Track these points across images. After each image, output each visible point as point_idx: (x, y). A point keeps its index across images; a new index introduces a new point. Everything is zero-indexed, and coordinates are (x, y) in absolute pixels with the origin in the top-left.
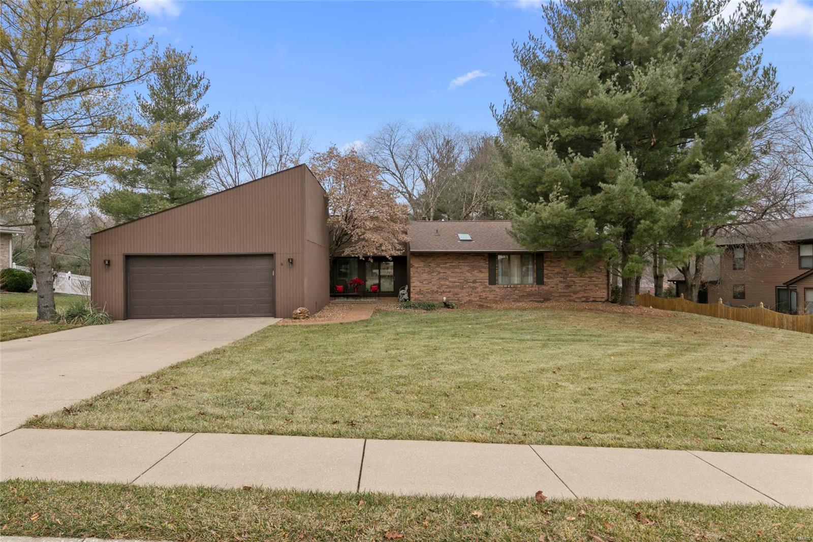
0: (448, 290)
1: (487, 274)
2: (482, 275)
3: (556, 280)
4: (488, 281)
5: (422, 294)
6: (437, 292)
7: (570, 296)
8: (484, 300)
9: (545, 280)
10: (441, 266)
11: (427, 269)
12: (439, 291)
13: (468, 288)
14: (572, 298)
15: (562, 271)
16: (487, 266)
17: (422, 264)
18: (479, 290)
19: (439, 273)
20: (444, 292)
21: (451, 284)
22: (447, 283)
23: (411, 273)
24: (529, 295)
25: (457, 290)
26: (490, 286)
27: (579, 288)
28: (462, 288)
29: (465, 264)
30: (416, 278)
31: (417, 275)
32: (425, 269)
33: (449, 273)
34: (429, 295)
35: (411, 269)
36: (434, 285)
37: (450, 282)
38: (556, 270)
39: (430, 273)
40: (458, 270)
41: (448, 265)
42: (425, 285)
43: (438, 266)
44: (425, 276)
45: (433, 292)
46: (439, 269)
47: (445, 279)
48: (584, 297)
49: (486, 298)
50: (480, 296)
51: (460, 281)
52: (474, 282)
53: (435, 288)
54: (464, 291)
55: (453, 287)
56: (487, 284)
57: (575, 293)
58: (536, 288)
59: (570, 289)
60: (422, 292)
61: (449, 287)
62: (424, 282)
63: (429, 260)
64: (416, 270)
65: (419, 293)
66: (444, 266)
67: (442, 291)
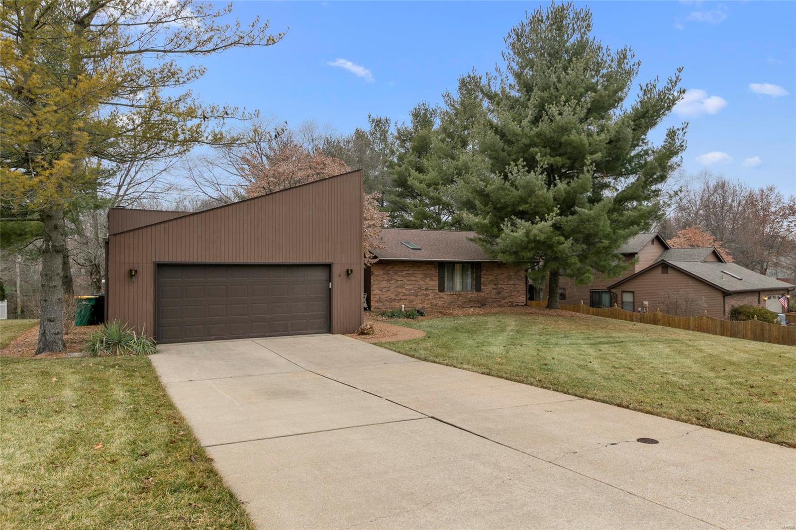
0: (404, 298)
1: (438, 282)
2: (433, 283)
3: (490, 287)
4: (437, 288)
5: (382, 302)
6: (395, 300)
7: (500, 301)
8: (434, 307)
9: (482, 287)
10: (399, 274)
11: (386, 277)
13: (421, 295)
14: (502, 303)
15: (494, 279)
16: (437, 274)
17: (381, 272)
18: (430, 297)
19: (397, 281)
20: (401, 300)
21: (407, 292)
22: (404, 291)
23: (372, 281)
24: (470, 301)
25: (412, 298)
26: (440, 293)
27: (507, 295)
28: (417, 296)
29: (419, 272)
30: (376, 286)
31: (376, 283)
32: (385, 276)
33: (405, 280)
34: (388, 303)
35: (372, 277)
36: (392, 293)
37: (406, 290)
38: (491, 278)
39: (389, 281)
40: (413, 278)
41: (405, 272)
42: (384, 293)
43: (396, 274)
44: (385, 284)
45: (391, 300)
46: (396, 277)
47: (402, 287)
48: (510, 302)
49: (436, 305)
50: (431, 303)
51: (415, 289)
52: (427, 289)
53: (393, 296)
54: (418, 298)
55: (410, 295)
56: (437, 291)
57: (504, 298)
58: (475, 294)
59: (500, 295)
60: (381, 300)
61: (405, 295)
62: (384, 290)
63: (388, 268)
64: (376, 278)
65: (379, 301)
66: (401, 274)
67: (399, 298)
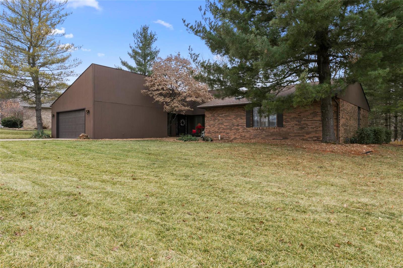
0: (223, 131)
1: (245, 120)
2: (242, 121)
3: (293, 123)
4: (245, 125)
5: (210, 133)
6: (218, 132)
7: (304, 136)
8: (243, 138)
9: (284, 123)
10: (220, 116)
12: (219, 131)
13: (234, 130)
14: (305, 138)
15: (297, 116)
16: (245, 114)
17: (210, 115)
18: (240, 131)
19: (219, 120)
21: (225, 127)
22: (223, 126)
23: (205, 121)
24: (272, 134)
25: (228, 131)
26: (247, 128)
27: (311, 130)
28: (231, 130)
29: (233, 114)
30: (207, 124)
31: (208, 122)
32: (212, 118)
33: (224, 120)
34: (214, 134)
36: (216, 128)
37: (224, 126)
38: (293, 116)
39: (214, 120)
40: (229, 118)
41: (223, 115)
42: (212, 128)
43: (219, 116)
44: (212, 122)
46: (219, 118)
47: (222, 124)
48: (316, 137)
49: (245, 136)
50: (241, 135)
51: (230, 125)
52: (238, 126)
53: (217, 130)
54: (232, 131)
55: (226, 129)
56: (245, 127)
57: (308, 133)
58: (277, 130)
59: (304, 131)
60: (210, 132)
61: (224, 129)
62: (211, 126)
63: (214, 112)
64: (208, 119)
65: (209, 132)
66: (221, 116)
67: (220, 131)
